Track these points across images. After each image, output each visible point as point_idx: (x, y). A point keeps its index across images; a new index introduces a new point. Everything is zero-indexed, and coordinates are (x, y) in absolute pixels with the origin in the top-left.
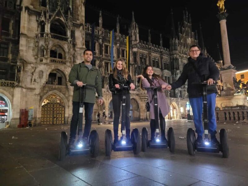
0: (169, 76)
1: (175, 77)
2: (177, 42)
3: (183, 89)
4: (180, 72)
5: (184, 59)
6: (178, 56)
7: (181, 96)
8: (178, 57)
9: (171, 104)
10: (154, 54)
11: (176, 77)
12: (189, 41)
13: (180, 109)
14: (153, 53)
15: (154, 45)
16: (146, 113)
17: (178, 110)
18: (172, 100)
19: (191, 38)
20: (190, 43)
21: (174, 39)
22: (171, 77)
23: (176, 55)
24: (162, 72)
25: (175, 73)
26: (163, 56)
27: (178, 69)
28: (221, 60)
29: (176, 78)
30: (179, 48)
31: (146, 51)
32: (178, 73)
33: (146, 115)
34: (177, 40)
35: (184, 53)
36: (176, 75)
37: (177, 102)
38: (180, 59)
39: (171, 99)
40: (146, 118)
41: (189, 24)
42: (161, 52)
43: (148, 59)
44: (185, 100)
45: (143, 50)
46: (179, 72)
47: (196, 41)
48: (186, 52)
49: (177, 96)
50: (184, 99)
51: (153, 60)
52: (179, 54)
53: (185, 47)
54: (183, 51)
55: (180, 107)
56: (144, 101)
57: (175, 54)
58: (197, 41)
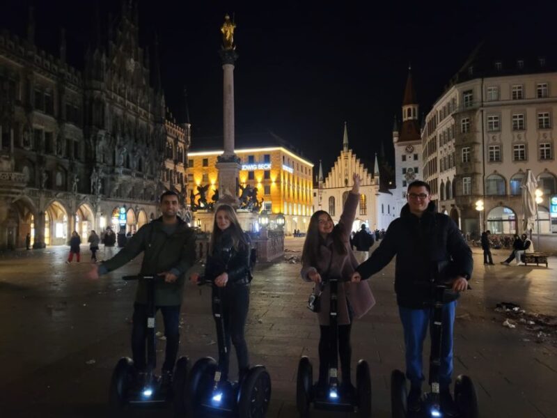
0: (76, 140)
1: (92, 144)
2: (105, 62)
3: (109, 176)
4: (107, 134)
5: (117, 106)
6: (104, 95)
7: (102, 192)
8: (105, 99)
9: (79, 210)
10: (40, 77)
11: (95, 145)
12: (131, 65)
13: (98, 222)
14: (40, 72)
15: (43, 52)
16: (9, 231)
17: (93, 222)
18: (81, 198)
19: (135, 60)
20: (133, 70)
21: (97, 51)
22: (83, 142)
23: (98, 92)
24: (59, 127)
25: (92, 136)
26: (66, 88)
27: (101, 126)
28: (187, 123)
29: (95, 148)
30: (106, 76)
31: (18, 62)
32: (102, 136)
33: (10, 236)
34: (104, 55)
35: (118, 92)
36: (95, 140)
37: (92, 204)
38: (107, 105)
39: (79, 196)
40: (9, 244)
41: (133, 26)
42: (61, 75)
43: (21, 84)
44: (111, 201)
45: (8, 56)
46: (104, 135)
47: (144, 69)
48: (123, 91)
49: (94, 190)
50: (109, 197)
51: (37, 90)
52: (106, 93)
53: (122, 78)
54: (115, 85)
55: (98, 218)
56: (7, 198)
57: (97, 89)
58: (148, 71)
